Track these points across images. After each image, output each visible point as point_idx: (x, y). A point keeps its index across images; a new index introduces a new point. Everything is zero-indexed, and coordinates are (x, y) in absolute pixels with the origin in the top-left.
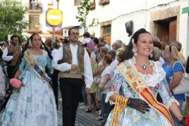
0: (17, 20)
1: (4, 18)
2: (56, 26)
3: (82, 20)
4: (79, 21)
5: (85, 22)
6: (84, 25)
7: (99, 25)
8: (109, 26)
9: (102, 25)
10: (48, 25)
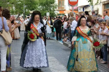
1: (44, 3)
2: (74, 6)
3: (90, 1)
6: (92, 4)
10: (70, 6)
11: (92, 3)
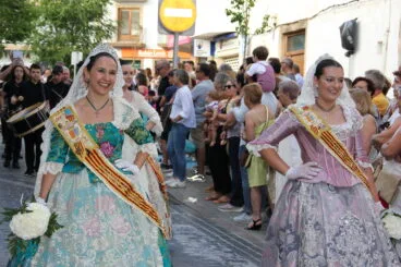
0: (91, 19)
1: (62, 14)
2: (181, 33)
3: (238, 18)
4: (233, 21)
5: (246, 22)
6: (244, 31)
7: (278, 30)
8: (302, 32)
9: (285, 29)
10: (163, 31)
11: (243, 27)
